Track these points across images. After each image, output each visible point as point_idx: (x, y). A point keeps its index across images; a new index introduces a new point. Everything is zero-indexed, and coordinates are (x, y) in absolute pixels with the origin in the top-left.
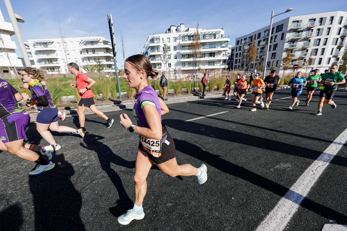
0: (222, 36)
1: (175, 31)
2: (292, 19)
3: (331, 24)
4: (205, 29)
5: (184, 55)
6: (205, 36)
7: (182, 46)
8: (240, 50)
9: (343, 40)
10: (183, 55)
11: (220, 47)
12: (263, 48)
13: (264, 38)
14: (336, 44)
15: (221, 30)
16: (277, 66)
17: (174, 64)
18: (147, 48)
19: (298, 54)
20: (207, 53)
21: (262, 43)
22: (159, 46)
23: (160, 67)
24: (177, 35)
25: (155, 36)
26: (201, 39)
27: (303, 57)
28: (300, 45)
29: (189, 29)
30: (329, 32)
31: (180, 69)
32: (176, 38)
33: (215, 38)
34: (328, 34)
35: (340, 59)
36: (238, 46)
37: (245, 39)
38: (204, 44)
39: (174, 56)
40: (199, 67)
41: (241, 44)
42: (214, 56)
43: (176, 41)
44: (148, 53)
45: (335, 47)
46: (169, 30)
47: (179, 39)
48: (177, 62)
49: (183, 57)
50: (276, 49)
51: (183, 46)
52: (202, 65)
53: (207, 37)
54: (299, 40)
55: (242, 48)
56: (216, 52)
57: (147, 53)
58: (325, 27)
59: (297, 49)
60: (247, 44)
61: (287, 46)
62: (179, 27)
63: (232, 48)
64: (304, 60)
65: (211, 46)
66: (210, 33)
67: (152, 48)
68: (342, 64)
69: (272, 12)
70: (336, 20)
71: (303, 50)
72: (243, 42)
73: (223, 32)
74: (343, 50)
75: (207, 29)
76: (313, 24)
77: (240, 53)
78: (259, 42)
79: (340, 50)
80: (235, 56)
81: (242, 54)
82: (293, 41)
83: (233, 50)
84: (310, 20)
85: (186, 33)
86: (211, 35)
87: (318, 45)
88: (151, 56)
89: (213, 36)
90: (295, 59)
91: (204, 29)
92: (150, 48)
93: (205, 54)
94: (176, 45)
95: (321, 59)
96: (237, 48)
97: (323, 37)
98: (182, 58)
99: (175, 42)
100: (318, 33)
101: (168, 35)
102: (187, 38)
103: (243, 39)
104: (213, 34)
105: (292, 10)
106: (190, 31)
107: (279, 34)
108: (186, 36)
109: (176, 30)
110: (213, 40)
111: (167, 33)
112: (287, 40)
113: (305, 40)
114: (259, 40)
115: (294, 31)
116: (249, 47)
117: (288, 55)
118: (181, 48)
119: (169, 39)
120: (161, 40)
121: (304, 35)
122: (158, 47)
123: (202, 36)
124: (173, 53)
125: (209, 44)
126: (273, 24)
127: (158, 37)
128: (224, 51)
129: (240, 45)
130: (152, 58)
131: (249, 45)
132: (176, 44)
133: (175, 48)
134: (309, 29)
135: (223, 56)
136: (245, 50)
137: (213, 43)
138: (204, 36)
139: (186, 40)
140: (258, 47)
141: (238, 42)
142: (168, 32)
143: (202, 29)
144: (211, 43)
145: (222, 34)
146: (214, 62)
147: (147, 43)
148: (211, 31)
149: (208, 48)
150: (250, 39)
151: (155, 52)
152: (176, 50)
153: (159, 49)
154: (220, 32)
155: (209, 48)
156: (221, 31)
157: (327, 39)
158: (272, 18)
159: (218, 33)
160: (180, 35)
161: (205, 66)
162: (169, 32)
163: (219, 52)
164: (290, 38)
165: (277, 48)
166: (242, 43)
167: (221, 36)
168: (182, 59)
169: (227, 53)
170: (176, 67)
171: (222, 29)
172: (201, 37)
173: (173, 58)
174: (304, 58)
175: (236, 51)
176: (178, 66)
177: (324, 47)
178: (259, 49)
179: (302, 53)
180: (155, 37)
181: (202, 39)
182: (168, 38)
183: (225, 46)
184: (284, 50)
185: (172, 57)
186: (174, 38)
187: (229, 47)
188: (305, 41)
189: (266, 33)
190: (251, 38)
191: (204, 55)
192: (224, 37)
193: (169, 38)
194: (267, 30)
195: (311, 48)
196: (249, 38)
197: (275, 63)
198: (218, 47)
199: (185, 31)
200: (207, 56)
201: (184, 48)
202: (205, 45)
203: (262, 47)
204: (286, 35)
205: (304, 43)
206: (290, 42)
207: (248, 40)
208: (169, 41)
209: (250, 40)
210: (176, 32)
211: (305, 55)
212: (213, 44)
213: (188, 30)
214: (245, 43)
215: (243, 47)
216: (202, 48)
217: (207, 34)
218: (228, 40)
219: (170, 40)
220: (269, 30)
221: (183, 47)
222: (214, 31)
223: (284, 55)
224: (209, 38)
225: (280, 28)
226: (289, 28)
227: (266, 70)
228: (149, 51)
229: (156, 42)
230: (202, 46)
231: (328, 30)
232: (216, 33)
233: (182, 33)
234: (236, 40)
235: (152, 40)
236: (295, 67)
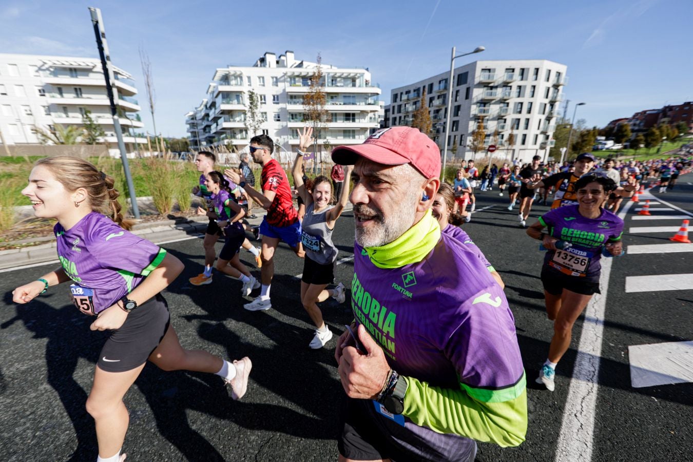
0: (366, 84)
1: (274, 64)
2: (481, 65)
3: (536, 79)
4: (335, 66)
5: (296, 115)
6: (336, 80)
7: (289, 97)
8: (399, 111)
9: (552, 108)
10: (292, 115)
11: (364, 103)
12: (437, 111)
13: (439, 94)
14: (544, 113)
15: (364, 71)
16: (461, 144)
17: (275, 131)
18: (215, 94)
19: (492, 126)
20: (340, 114)
21: (437, 102)
22: (241, 92)
23: (244, 136)
24: (279, 72)
25: (232, 70)
26: (328, 86)
27: (500, 130)
28: (494, 109)
29: (304, 63)
30: (534, 92)
31: (288, 142)
32: (276, 78)
33: (354, 85)
34: (533, 96)
35: (551, 137)
36: (396, 104)
37: (408, 92)
38: (333, 96)
39: (273, 115)
40: (325, 140)
41: (401, 100)
42: (354, 120)
43: (277, 86)
44: (217, 105)
45: (543, 117)
46: (263, 60)
47: (284, 81)
48: (281, 128)
49: (292, 119)
50: (459, 114)
51: (291, 97)
52: (332, 136)
53: (340, 82)
54: (493, 102)
55: (403, 108)
56: (358, 114)
57: (213, 105)
58: (528, 83)
59: (491, 117)
60: (411, 102)
61: (475, 110)
62: (282, 58)
63: (385, 107)
64: (500, 136)
65: (347, 100)
66: (345, 75)
67: (227, 96)
68: (553, 146)
69: (453, 49)
70: (542, 74)
71: (499, 119)
72: (404, 97)
73: (368, 76)
74: (553, 122)
75: (339, 67)
76: (511, 77)
77: (400, 117)
78: (431, 100)
79: (549, 123)
80: (391, 121)
81: (403, 119)
82: (484, 103)
83: (387, 111)
84: (507, 69)
85: (297, 71)
86: (346, 78)
87: (520, 112)
88: (223, 112)
89: (350, 82)
90: (489, 133)
91: (333, 67)
92: (220, 96)
93: (336, 114)
94: (278, 94)
95: (525, 136)
96: (394, 107)
97: (526, 100)
98: (292, 120)
99: (275, 87)
100: (520, 92)
101: (260, 71)
102: (299, 82)
103: (404, 93)
104: (350, 78)
105: (483, 50)
106: (306, 68)
107: (463, 88)
108: (298, 76)
109: (278, 62)
110: (349, 89)
111: (257, 66)
112: (475, 101)
113: (501, 103)
114: (431, 95)
115: (485, 86)
116: (414, 106)
117: (479, 127)
118: (289, 99)
119: (261, 79)
120: (245, 79)
121: (499, 93)
122: (238, 95)
123: (330, 80)
124: (271, 109)
125: (344, 97)
127: (238, 73)
128: (372, 111)
129: (399, 103)
130: (227, 116)
131: (415, 103)
132: (279, 90)
133: (276, 99)
134: (506, 85)
135: (370, 122)
136: (408, 112)
137: (351, 95)
138: (332, 80)
139: (297, 84)
140: (430, 109)
141: (395, 97)
142: (259, 65)
143: (330, 67)
144: (347, 95)
145: (367, 80)
146: (354, 131)
147: (213, 84)
148: (346, 71)
149: (342, 103)
150: (416, 92)
151: (232, 104)
152: (278, 103)
153: (240, 98)
154: (362, 75)
155: (344, 104)
156: (364, 74)
157: (531, 103)
158: (452, 60)
159: (359, 77)
160: (285, 74)
161: (337, 138)
162: (263, 64)
163: (363, 113)
164: (480, 98)
165: (459, 112)
166: (403, 99)
167: (365, 83)
168: (290, 121)
169: (377, 117)
170: (278, 138)
171: (367, 69)
172: (328, 81)
173: (273, 118)
174: (501, 132)
175: (393, 113)
176: (282, 137)
177: (528, 116)
178: (432, 113)
179: (498, 123)
180: (232, 73)
181: (330, 85)
182: (259, 78)
183: (372, 102)
184: (471, 116)
185: (271, 116)
186: (273, 78)
187: (380, 104)
188: (502, 105)
189: (442, 85)
190: (417, 90)
191: (334, 116)
192: (370, 84)
193: (263, 78)
194: (443, 80)
195: (511, 117)
196: (414, 91)
197: (458, 139)
198: (361, 103)
199: (296, 67)
200: (340, 119)
201: (294, 100)
202: (336, 97)
203: (437, 108)
204: (472, 92)
205: (501, 108)
206: (478, 104)
207: (412, 95)
208: (262, 83)
209: (416, 95)
210: (277, 67)
211: (503, 127)
212: (350, 97)
213: (300, 65)
214: (408, 99)
215: (405, 106)
216: (330, 103)
217: (340, 77)
218: (378, 91)
219: (263, 82)
220: (446, 80)
221: (293, 98)
222: (352, 72)
223: (472, 126)
224: (342, 84)
225: (462, 78)
226: (477, 81)
227: (448, 150)
228: (219, 100)
229: (233, 82)
230: (330, 99)
231: (532, 90)
232: (356, 77)
233: (290, 71)
234: (392, 92)
235: (226, 79)
236: (491, 149)
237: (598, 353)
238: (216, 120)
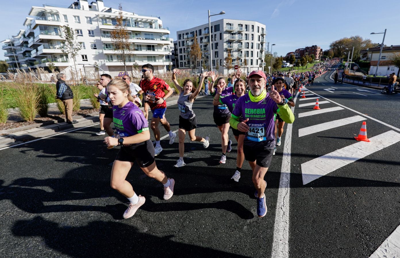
0: (160, 27)
1: (87, 7)
2: (226, 21)
3: (253, 31)
4: (136, 14)
5: (109, 45)
6: (138, 23)
7: (103, 32)
8: (183, 45)
9: (262, 46)
10: (106, 45)
11: (159, 39)
12: (206, 46)
13: (205, 36)
14: (259, 49)
15: (157, 19)
16: (221, 65)
17: (93, 56)
18: (32, 27)
19: (235, 55)
20: (143, 46)
21: (205, 41)
22: (59, 26)
23: (65, 60)
24: (93, 14)
25: (48, 9)
26: (133, 26)
27: (240, 57)
28: (235, 46)
29: (112, 9)
30: (253, 37)
31: (105, 64)
32: (90, 18)
33: (151, 27)
34: (253, 40)
35: (263, 61)
36: (181, 41)
37: (187, 34)
38: (137, 33)
39: (90, 45)
40: (134, 63)
41: (183, 38)
42: (154, 50)
43: (91, 23)
44: (35, 35)
45: (259, 51)
46: (77, 4)
47: (97, 21)
48: (98, 54)
49: (107, 47)
50: (218, 48)
51: (104, 32)
52: (139, 60)
53: (141, 24)
54: (234, 41)
55: (185, 43)
56: (156, 45)
57: (31, 34)
58: (250, 33)
59: (234, 50)
60: (190, 40)
61: (226, 46)
62: (94, 4)
63: (174, 42)
64: (240, 60)
65: (147, 37)
66: (144, 20)
67: (45, 28)
68: (265, 66)
69: (208, 10)
70: (256, 29)
71: (238, 51)
72: (185, 37)
73: (160, 22)
75: (139, 15)
76: (242, 29)
77: (184, 49)
78: (201, 39)
79: (262, 54)
80: (179, 51)
81: (186, 49)
82: (230, 42)
83: (175, 44)
84: (239, 24)
85: (107, 15)
86: (145, 22)
87: (248, 48)
88: (42, 41)
89: (148, 25)
90: (234, 59)
91: (135, 14)
92: (38, 28)
93: (140, 46)
94: (93, 29)
95: (252, 60)
96: (179, 42)
97: (250, 41)
98: (107, 49)
99: (89, 25)
100: (246, 37)
101: (75, 12)
102: (110, 22)
103: (185, 34)
104: (148, 22)
105: (225, 13)
106: (114, 13)
107: (218, 33)
108: (108, 18)
109: (90, 7)
110: (148, 30)
111: (72, 8)
112: (225, 41)
113: (238, 42)
114: (201, 36)
115: (229, 33)
116: (192, 42)
117: (229, 55)
118: (103, 34)
119: (77, 17)
120: (62, 18)
121: (237, 37)
122: (56, 28)
123: (134, 23)
124: (88, 40)
125: (145, 34)
126: (211, 23)
127: (54, 12)
128: (165, 44)
129: (182, 40)
130: (46, 44)
131: (192, 40)
132: (94, 26)
133: (91, 33)
134: (239, 33)
135: (165, 51)
136: (188, 46)
137: (150, 33)
138: (135, 23)
139: (108, 23)
140: (201, 44)
141: (180, 36)
142: (74, 8)
143: (132, 14)
144: (147, 33)
145: (160, 24)
146: (154, 57)
147: (29, 18)
148: (145, 18)
149: (144, 39)
150: (192, 34)
151: (51, 35)
152: (94, 36)
153: (59, 31)
154: (156, 21)
155: (146, 39)
156: (157, 20)
157: (253, 43)
158: (209, 17)
159: (154, 22)
160: (98, 16)
161: (143, 61)
162: (77, 7)
163: (160, 46)
164: (227, 39)
165: (218, 47)
166: (184, 37)
167: (158, 27)
168: (105, 49)
169: (169, 48)
170: (97, 61)
171: (159, 18)
172: (132, 23)
173: (90, 47)
174: (240, 58)
175: (180, 46)
176: (100, 60)
177: (252, 50)
178: (203, 46)
179: (238, 53)
180: (48, 11)
181: (134, 26)
182: (75, 17)
183: (165, 39)
184: (224, 49)
185: (88, 45)
186: (87, 17)
187: (170, 40)
188: (239, 44)
189: (206, 30)
190: (192, 33)
191: (139, 47)
192: (162, 27)
193: (78, 17)
194: (207, 28)
195: (244, 50)
196: (191, 33)
197: (219, 61)
198: (158, 39)
199: (106, 11)
200: (144, 49)
201: (107, 34)
202: (139, 34)
203: (205, 44)
204: (223, 36)
205: (238, 45)
206: (227, 43)
207: (190, 35)
208: (77, 21)
209: (192, 36)
210: (90, 10)
211: (241, 56)
212: (149, 34)
213: (110, 10)
214: (188, 38)
215: (187, 42)
216: (135, 38)
217: (140, 21)
218: (169, 32)
219: (79, 20)
220: (208, 28)
221: (105, 33)
222: (150, 18)
223: (225, 54)
224: (143, 26)
225: (217, 27)
226: (225, 30)
227: (213, 68)
228: (37, 31)
229: (50, 18)
230: (135, 36)
231: (252, 36)
232: (152, 22)
233: (101, 14)
234: (177, 34)
235: (42, 15)
236: (236, 67)
237: (289, 172)
238: (35, 46)
